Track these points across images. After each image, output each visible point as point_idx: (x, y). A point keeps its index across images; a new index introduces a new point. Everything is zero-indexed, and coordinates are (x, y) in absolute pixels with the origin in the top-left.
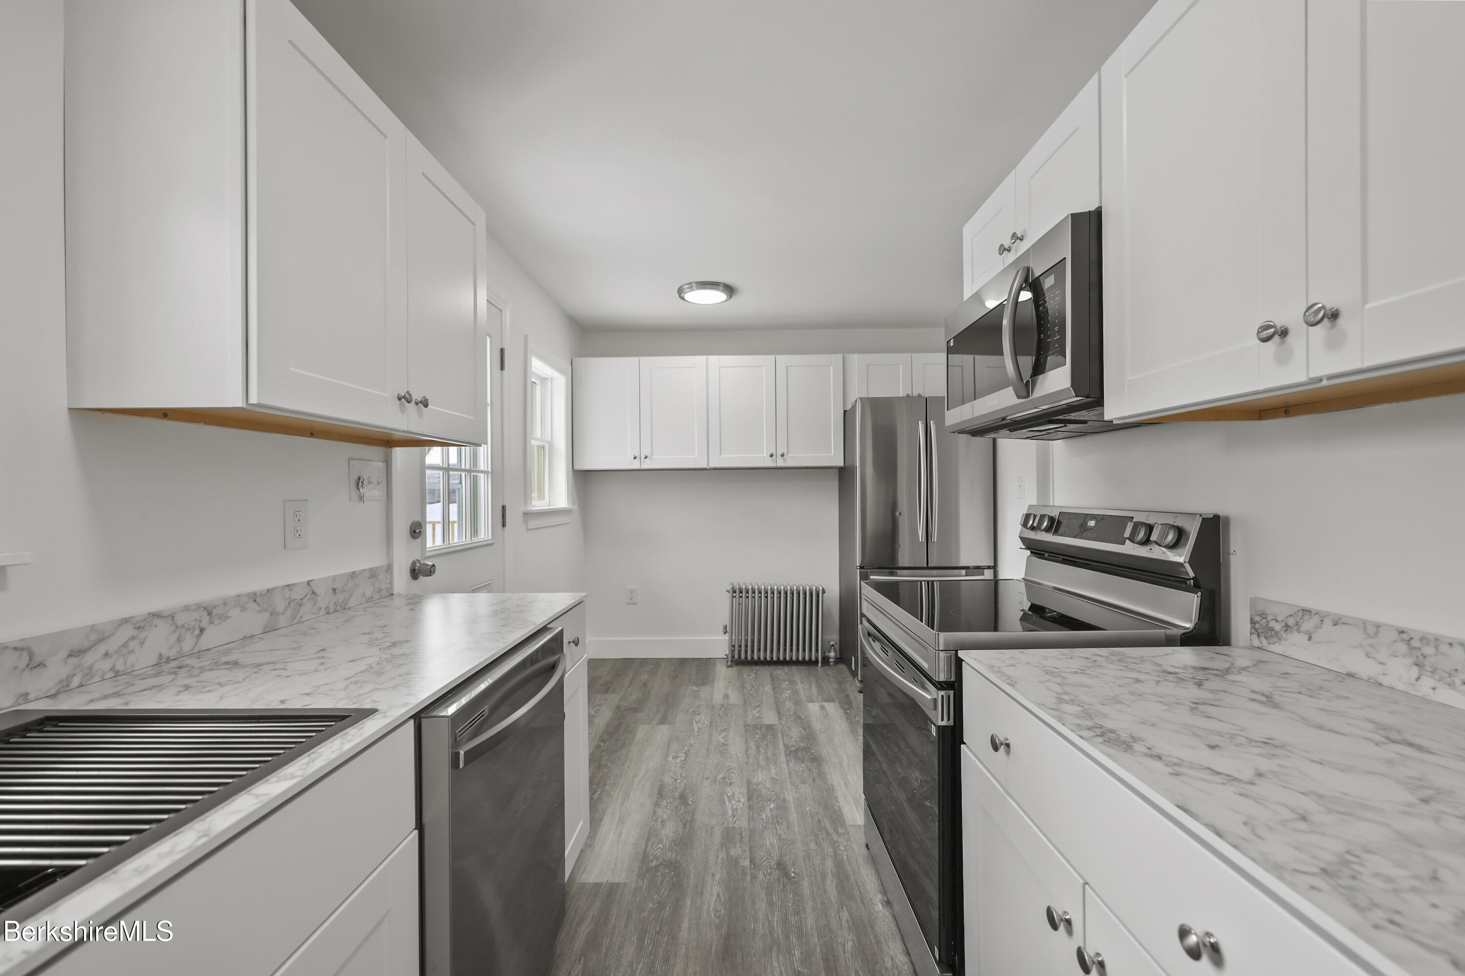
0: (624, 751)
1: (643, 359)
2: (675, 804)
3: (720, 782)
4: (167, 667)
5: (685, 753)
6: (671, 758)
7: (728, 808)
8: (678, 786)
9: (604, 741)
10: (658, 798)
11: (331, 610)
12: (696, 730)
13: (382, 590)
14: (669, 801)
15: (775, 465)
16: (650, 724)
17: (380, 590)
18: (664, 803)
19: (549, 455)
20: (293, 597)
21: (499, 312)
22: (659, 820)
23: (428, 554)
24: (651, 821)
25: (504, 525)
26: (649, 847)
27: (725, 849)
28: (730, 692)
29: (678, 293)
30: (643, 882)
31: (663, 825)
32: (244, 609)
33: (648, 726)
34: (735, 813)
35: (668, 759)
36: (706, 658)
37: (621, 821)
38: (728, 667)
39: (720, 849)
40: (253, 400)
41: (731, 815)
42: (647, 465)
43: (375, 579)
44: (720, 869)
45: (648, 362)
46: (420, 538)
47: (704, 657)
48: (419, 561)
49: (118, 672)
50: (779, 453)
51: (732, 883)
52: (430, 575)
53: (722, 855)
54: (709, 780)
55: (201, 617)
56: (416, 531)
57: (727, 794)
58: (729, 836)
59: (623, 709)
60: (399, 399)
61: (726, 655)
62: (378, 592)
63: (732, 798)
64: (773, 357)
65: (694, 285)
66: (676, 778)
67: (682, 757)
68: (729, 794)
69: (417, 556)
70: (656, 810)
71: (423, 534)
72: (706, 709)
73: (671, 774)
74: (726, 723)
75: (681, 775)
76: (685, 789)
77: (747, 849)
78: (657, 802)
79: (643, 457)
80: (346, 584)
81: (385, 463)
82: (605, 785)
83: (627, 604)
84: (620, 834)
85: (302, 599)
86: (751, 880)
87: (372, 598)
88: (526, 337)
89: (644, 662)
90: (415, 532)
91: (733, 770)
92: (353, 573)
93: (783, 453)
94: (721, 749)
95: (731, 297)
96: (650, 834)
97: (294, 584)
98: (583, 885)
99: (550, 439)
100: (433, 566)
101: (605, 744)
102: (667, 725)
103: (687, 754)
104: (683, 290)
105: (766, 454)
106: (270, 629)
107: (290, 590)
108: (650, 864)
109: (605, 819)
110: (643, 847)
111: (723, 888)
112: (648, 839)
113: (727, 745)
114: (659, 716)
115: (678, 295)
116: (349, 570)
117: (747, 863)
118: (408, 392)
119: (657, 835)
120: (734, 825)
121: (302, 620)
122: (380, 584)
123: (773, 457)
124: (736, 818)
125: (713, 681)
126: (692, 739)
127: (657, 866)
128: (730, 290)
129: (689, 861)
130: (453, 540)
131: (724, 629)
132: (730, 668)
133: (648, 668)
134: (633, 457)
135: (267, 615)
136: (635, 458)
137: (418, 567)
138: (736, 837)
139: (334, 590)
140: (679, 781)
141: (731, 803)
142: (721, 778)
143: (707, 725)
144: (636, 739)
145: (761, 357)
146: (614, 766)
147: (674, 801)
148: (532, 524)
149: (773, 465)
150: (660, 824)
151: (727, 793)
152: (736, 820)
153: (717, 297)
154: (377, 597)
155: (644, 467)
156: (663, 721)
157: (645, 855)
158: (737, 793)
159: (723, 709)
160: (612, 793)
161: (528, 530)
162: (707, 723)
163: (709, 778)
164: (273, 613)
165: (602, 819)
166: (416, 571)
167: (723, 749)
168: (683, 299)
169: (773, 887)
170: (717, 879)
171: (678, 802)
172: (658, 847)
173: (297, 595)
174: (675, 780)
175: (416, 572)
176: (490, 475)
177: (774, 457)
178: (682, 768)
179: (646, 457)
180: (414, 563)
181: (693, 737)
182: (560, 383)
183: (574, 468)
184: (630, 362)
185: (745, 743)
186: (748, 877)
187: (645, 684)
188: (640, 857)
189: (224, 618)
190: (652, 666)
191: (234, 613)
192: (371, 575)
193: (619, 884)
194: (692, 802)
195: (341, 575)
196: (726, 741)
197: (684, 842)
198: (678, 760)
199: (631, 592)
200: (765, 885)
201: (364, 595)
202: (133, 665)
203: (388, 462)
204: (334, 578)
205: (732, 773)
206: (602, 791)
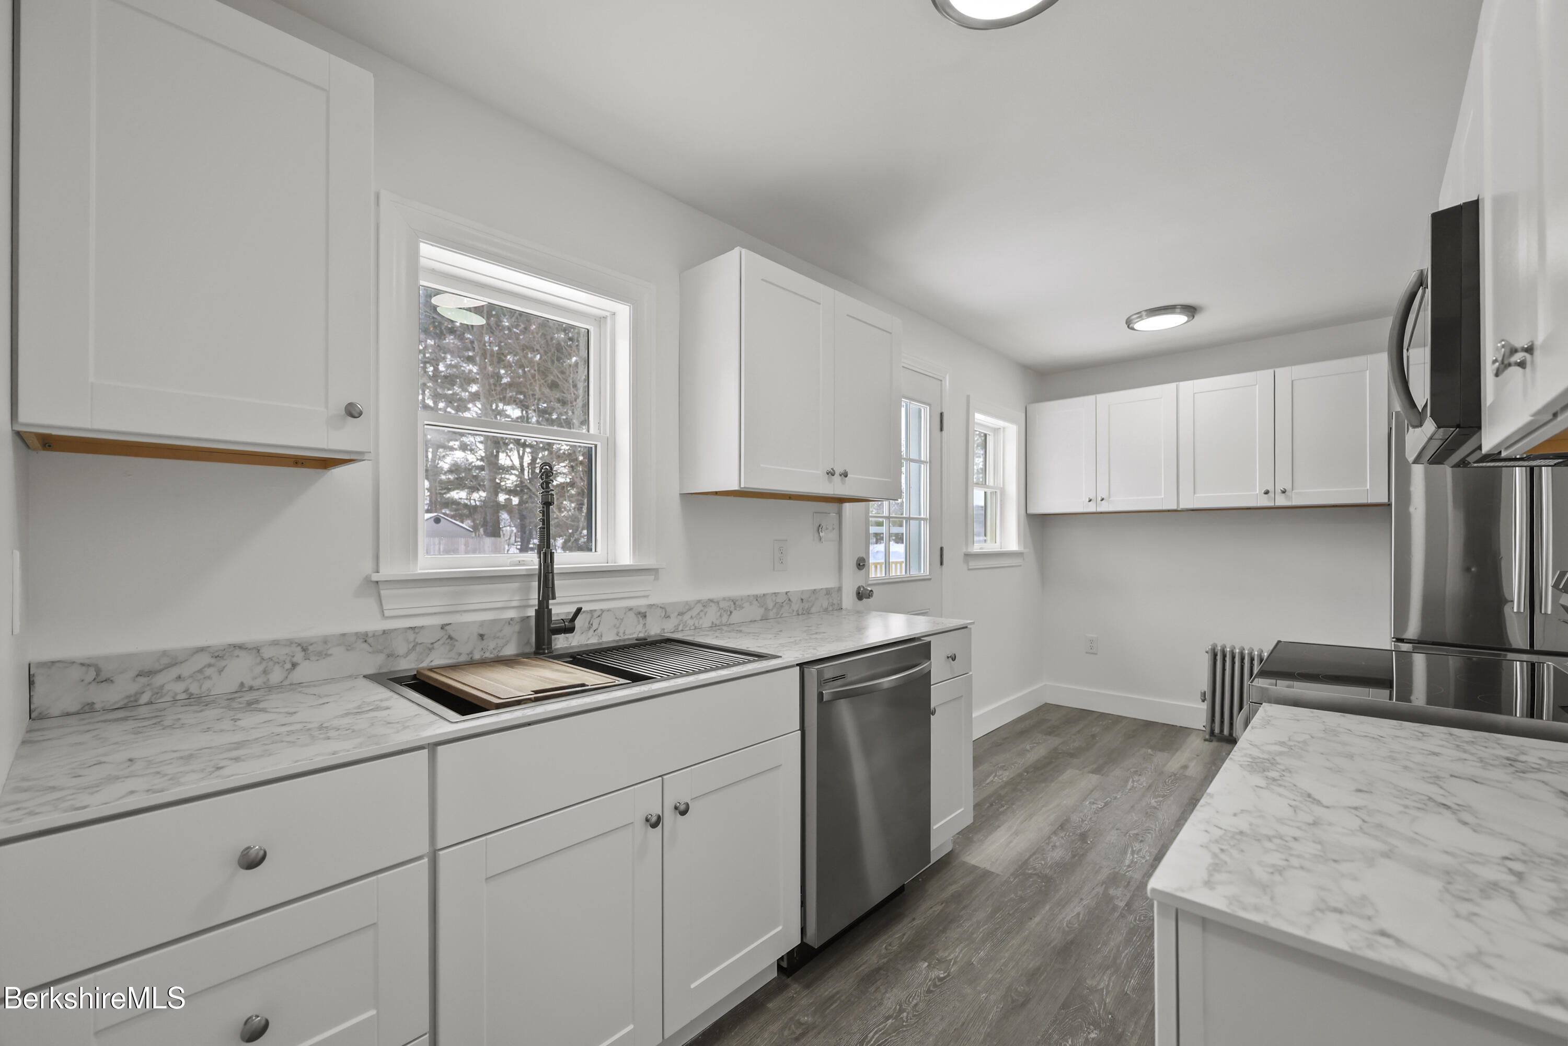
0: (1043, 785)
1: (1101, 397)
2: (1073, 839)
3: (1129, 836)
4: (714, 628)
5: (1105, 803)
6: (1087, 803)
7: (1128, 858)
8: (1083, 825)
9: (1027, 772)
10: (1058, 828)
11: (800, 613)
12: (1129, 787)
13: (834, 604)
14: (1068, 834)
15: (1273, 504)
16: (1080, 770)
17: (833, 604)
18: (1062, 834)
19: (1001, 501)
20: (777, 601)
21: (939, 382)
22: (1051, 844)
23: (870, 582)
24: (1043, 843)
25: (942, 564)
26: (1031, 859)
27: (1105, 887)
28: (1192, 765)
29: (1126, 323)
30: (1014, 880)
31: (1053, 849)
32: (751, 604)
33: (1077, 771)
34: (1133, 865)
35: (1084, 802)
36: (1181, 727)
37: (1016, 833)
38: (1206, 740)
39: (1100, 885)
40: (742, 486)
41: (1127, 864)
42: (1104, 507)
43: (829, 596)
44: (1091, 898)
45: (1103, 398)
46: (864, 569)
47: (1178, 725)
48: (864, 587)
49: (696, 627)
50: (1279, 488)
51: (1097, 912)
52: (869, 598)
53: (1100, 890)
54: (1119, 831)
55: (731, 605)
56: (861, 564)
57: (1132, 848)
58: (1114, 879)
59: (1060, 751)
60: (828, 474)
61: (1204, 726)
62: (832, 605)
63: (1136, 852)
64: (1271, 371)
65: (1144, 313)
66: (1084, 819)
67: (1100, 804)
68: (1134, 849)
69: (861, 583)
70: (1051, 836)
71: (866, 567)
72: (1152, 772)
73: (1081, 814)
74: (1168, 790)
75: (1091, 818)
76: (1089, 830)
77: (1129, 895)
78: (1056, 830)
79: (1099, 499)
80: (810, 597)
81: (838, 515)
82: (1013, 804)
83: (1087, 653)
84: (1011, 842)
85: (782, 603)
86: (1118, 917)
87: (827, 609)
88: (968, 397)
89: (1103, 716)
90: (859, 564)
91: (1151, 831)
92: (815, 590)
93: (1284, 489)
94: (1149, 810)
95: (1194, 317)
96: (1038, 851)
97: (778, 593)
98: (964, 863)
99: (1002, 486)
100: (871, 591)
101: (1027, 774)
102: (1098, 776)
103: (1106, 804)
104: (1131, 320)
105: (1259, 491)
106: (764, 618)
107: (776, 596)
108: (1027, 871)
109: (1002, 828)
110: (1026, 857)
111: (1086, 911)
112: (1034, 854)
113: (1158, 809)
114: (1095, 766)
115: (1127, 326)
116: (813, 588)
117: (1122, 904)
118: (832, 469)
119: (1043, 854)
120: (1126, 873)
121: (783, 615)
122: (833, 600)
123: (1269, 494)
124: (1131, 869)
125: (1177, 750)
126: (1120, 793)
127: (1031, 874)
128: (1191, 310)
129: (1064, 882)
130: (892, 573)
131: (1201, 696)
132: (1207, 743)
133: (1104, 723)
134: (1088, 500)
135: (763, 610)
136: (1090, 501)
137: (862, 591)
138: (1123, 882)
139: (802, 600)
140: (1086, 822)
141: (1133, 857)
142: (1134, 834)
143: (1144, 786)
144: (1060, 778)
145: (1254, 373)
146: (1028, 793)
147: (1072, 835)
148: (973, 564)
149: (1270, 504)
150: (1050, 847)
151: (1134, 846)
152: (1130, 871)
153: (1177, 320)
154: (831, 609)
155: (1099, 510)
156: (1096, 771)
157: (1026, 862)
158: (1145, 850)
159: (1173, 777)
160: (1017, 812)
161: (969, 569)
162: (1145, 784)
163: (1120, 830)
164: (766, 609)
165: (999, 827)
166: (860, 594)
167: (1150, 813)
168: (1133, 329)
169: (1139, 930)
170: (1084, 903)
171: (1077, 837)
172: (1039, 862)
173: (780, 599)
174: (1082, 820)
175: (862, 595)
176: (928, 521)
177: (1271, 494)
178: (1095, 813)
179: (1102, 500)
180: (859, 588)
181: (1122, 792)
182: (1011, 433)
183: (1028, 512)
184: (1085, 403)
185: (1182, 813)
186: (1116, 914)
187: (1093, 736)
188: (1020, 863)
189: (741, 607)
190: (1110, 721)
191: (746, 605)
192: (827, 593)
193: (993, 873)
194: (1091, 842)
195: (808, 590)
196: (1158, 805)
197: (1066, 868)
198: (1094, 806)
199: (1091, 641)
200: (1132, 926)
201: (822, 606)
202: (702, 625)
203: (840, 514)
204: (803, 592)
205: (1149, 833)
206: (1008, 808)
